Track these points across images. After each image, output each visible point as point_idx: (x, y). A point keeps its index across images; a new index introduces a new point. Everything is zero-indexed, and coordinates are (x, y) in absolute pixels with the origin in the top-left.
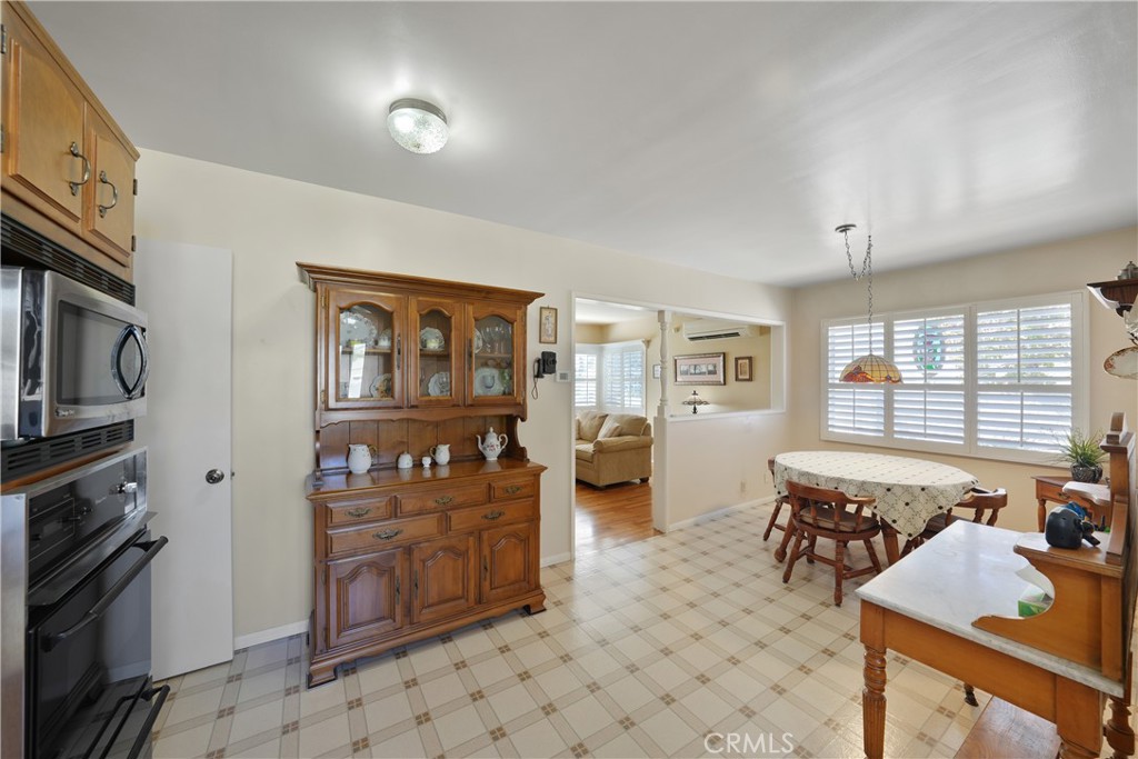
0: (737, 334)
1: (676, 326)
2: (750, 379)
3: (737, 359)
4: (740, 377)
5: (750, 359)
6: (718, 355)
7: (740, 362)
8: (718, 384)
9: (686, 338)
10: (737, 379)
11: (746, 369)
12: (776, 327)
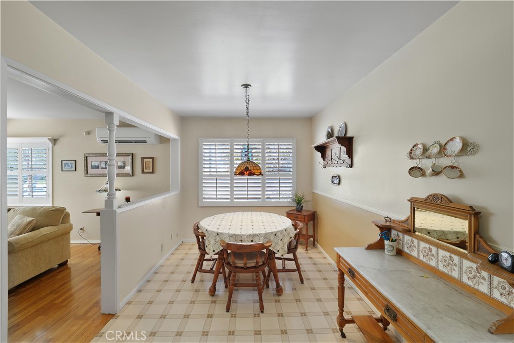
0: (145, 141)
1: (88, 130)
2: (153, 172)
3: (143, 159)
4: (145, 171)
5: (152, 158)
6: (127, 155)
7: (145, 160)
8: (127, 175)
9: (99, 140)
10: (143, 172)
11: (149, 166)
12: (174, 139)
